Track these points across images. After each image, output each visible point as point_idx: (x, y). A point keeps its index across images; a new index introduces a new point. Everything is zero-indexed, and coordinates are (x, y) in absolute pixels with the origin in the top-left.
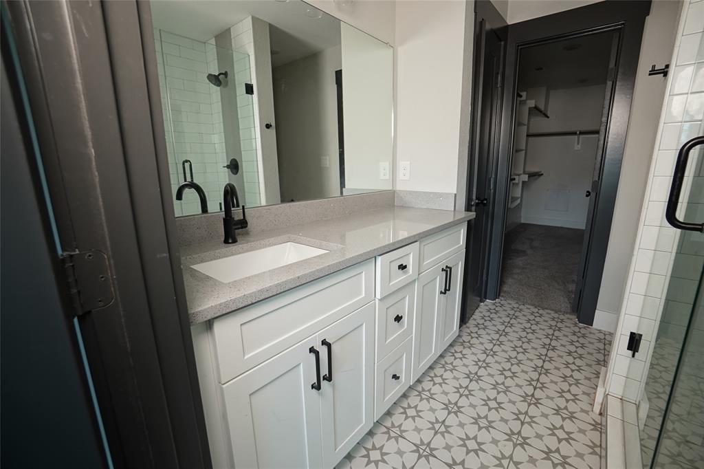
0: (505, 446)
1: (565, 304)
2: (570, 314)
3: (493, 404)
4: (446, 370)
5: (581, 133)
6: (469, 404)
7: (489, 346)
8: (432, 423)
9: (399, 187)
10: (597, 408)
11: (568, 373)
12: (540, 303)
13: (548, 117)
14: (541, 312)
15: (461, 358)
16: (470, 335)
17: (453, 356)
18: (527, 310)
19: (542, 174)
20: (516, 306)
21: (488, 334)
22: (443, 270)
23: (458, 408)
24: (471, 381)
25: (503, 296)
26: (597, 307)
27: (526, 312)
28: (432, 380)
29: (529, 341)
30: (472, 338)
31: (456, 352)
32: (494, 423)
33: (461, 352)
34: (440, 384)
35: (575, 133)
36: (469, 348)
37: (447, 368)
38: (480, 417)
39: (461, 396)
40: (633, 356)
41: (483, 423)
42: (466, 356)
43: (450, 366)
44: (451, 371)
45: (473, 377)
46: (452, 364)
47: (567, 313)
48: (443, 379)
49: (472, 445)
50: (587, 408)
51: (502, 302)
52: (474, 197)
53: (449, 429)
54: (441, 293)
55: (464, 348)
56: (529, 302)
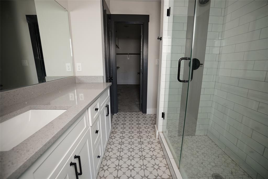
0: (140, 162)
1: (137, 109)
2: (140, 111)
3: (131, 150)
4: (111, 145)
5: (130, 54)
6: (124, 154)
7: (122, 130)
8: (115, 168)
9: (77, 75)
10: (157, 138)
11: (146, 130)
12: (131, 110)
13: (119, 48)
14: (132, 113)
15: (114, 138)
16: (114, 129)
17: (112, 138)
18: (128, 114)
19: (119, 67)
20: (124, 113)
21: (120, 126)
22: (106, 107)
23: (121, 157)
24: (121, 145)
25: (119, 111)
26: (147, 108)
27: (128, 115)
28: (108, 151)
29: (133, 124)
30: (115, 129)
31: (112, 137)
32: (134, 156)
33: (113, 136)
34: (111, 151)
35: (127, 54)
36: (116, 133)
37: (111, 144)
38: (129, 156)
39: (120, 152)
40: (164, 119)
41: (131, 158)
42: (116, 137)
43: (112, 143)
44: (113, 144)
45: (121, 143)
46: (112, 141)
47: (139, 112)
48: (112, 149)
49: (131, 167)
50: (155, 138)
51: (120, 113)
52: (108, 77)
53: (121, 166)
54: (106, 116)
55: (114, 134)
56: (127, 111)
